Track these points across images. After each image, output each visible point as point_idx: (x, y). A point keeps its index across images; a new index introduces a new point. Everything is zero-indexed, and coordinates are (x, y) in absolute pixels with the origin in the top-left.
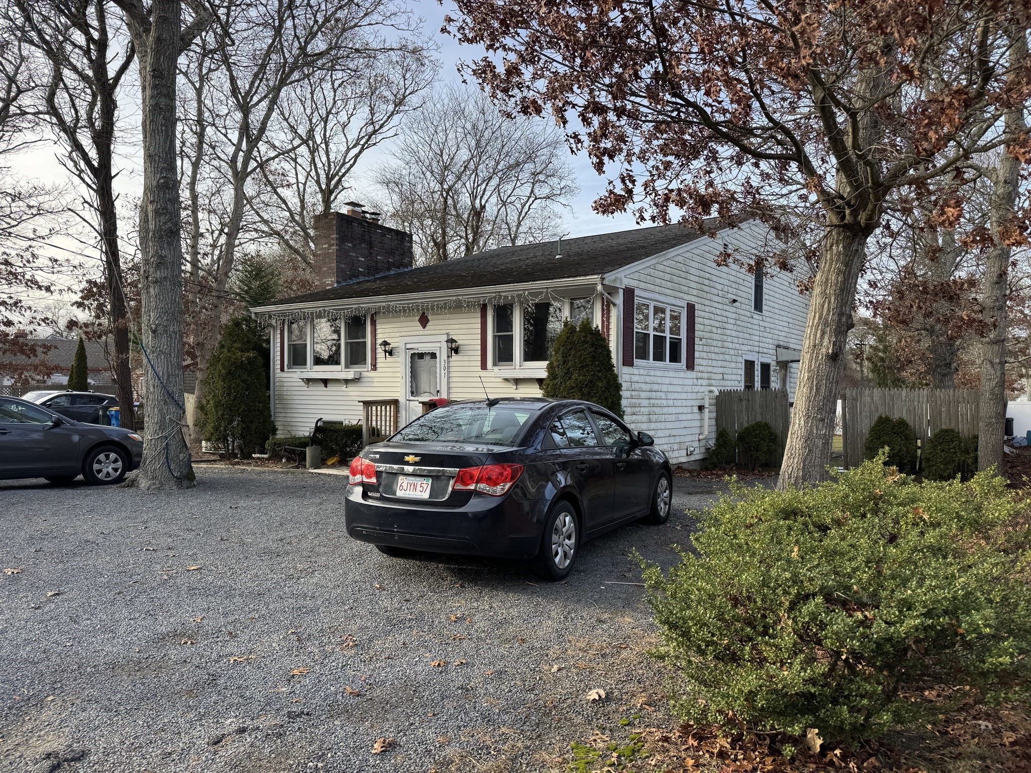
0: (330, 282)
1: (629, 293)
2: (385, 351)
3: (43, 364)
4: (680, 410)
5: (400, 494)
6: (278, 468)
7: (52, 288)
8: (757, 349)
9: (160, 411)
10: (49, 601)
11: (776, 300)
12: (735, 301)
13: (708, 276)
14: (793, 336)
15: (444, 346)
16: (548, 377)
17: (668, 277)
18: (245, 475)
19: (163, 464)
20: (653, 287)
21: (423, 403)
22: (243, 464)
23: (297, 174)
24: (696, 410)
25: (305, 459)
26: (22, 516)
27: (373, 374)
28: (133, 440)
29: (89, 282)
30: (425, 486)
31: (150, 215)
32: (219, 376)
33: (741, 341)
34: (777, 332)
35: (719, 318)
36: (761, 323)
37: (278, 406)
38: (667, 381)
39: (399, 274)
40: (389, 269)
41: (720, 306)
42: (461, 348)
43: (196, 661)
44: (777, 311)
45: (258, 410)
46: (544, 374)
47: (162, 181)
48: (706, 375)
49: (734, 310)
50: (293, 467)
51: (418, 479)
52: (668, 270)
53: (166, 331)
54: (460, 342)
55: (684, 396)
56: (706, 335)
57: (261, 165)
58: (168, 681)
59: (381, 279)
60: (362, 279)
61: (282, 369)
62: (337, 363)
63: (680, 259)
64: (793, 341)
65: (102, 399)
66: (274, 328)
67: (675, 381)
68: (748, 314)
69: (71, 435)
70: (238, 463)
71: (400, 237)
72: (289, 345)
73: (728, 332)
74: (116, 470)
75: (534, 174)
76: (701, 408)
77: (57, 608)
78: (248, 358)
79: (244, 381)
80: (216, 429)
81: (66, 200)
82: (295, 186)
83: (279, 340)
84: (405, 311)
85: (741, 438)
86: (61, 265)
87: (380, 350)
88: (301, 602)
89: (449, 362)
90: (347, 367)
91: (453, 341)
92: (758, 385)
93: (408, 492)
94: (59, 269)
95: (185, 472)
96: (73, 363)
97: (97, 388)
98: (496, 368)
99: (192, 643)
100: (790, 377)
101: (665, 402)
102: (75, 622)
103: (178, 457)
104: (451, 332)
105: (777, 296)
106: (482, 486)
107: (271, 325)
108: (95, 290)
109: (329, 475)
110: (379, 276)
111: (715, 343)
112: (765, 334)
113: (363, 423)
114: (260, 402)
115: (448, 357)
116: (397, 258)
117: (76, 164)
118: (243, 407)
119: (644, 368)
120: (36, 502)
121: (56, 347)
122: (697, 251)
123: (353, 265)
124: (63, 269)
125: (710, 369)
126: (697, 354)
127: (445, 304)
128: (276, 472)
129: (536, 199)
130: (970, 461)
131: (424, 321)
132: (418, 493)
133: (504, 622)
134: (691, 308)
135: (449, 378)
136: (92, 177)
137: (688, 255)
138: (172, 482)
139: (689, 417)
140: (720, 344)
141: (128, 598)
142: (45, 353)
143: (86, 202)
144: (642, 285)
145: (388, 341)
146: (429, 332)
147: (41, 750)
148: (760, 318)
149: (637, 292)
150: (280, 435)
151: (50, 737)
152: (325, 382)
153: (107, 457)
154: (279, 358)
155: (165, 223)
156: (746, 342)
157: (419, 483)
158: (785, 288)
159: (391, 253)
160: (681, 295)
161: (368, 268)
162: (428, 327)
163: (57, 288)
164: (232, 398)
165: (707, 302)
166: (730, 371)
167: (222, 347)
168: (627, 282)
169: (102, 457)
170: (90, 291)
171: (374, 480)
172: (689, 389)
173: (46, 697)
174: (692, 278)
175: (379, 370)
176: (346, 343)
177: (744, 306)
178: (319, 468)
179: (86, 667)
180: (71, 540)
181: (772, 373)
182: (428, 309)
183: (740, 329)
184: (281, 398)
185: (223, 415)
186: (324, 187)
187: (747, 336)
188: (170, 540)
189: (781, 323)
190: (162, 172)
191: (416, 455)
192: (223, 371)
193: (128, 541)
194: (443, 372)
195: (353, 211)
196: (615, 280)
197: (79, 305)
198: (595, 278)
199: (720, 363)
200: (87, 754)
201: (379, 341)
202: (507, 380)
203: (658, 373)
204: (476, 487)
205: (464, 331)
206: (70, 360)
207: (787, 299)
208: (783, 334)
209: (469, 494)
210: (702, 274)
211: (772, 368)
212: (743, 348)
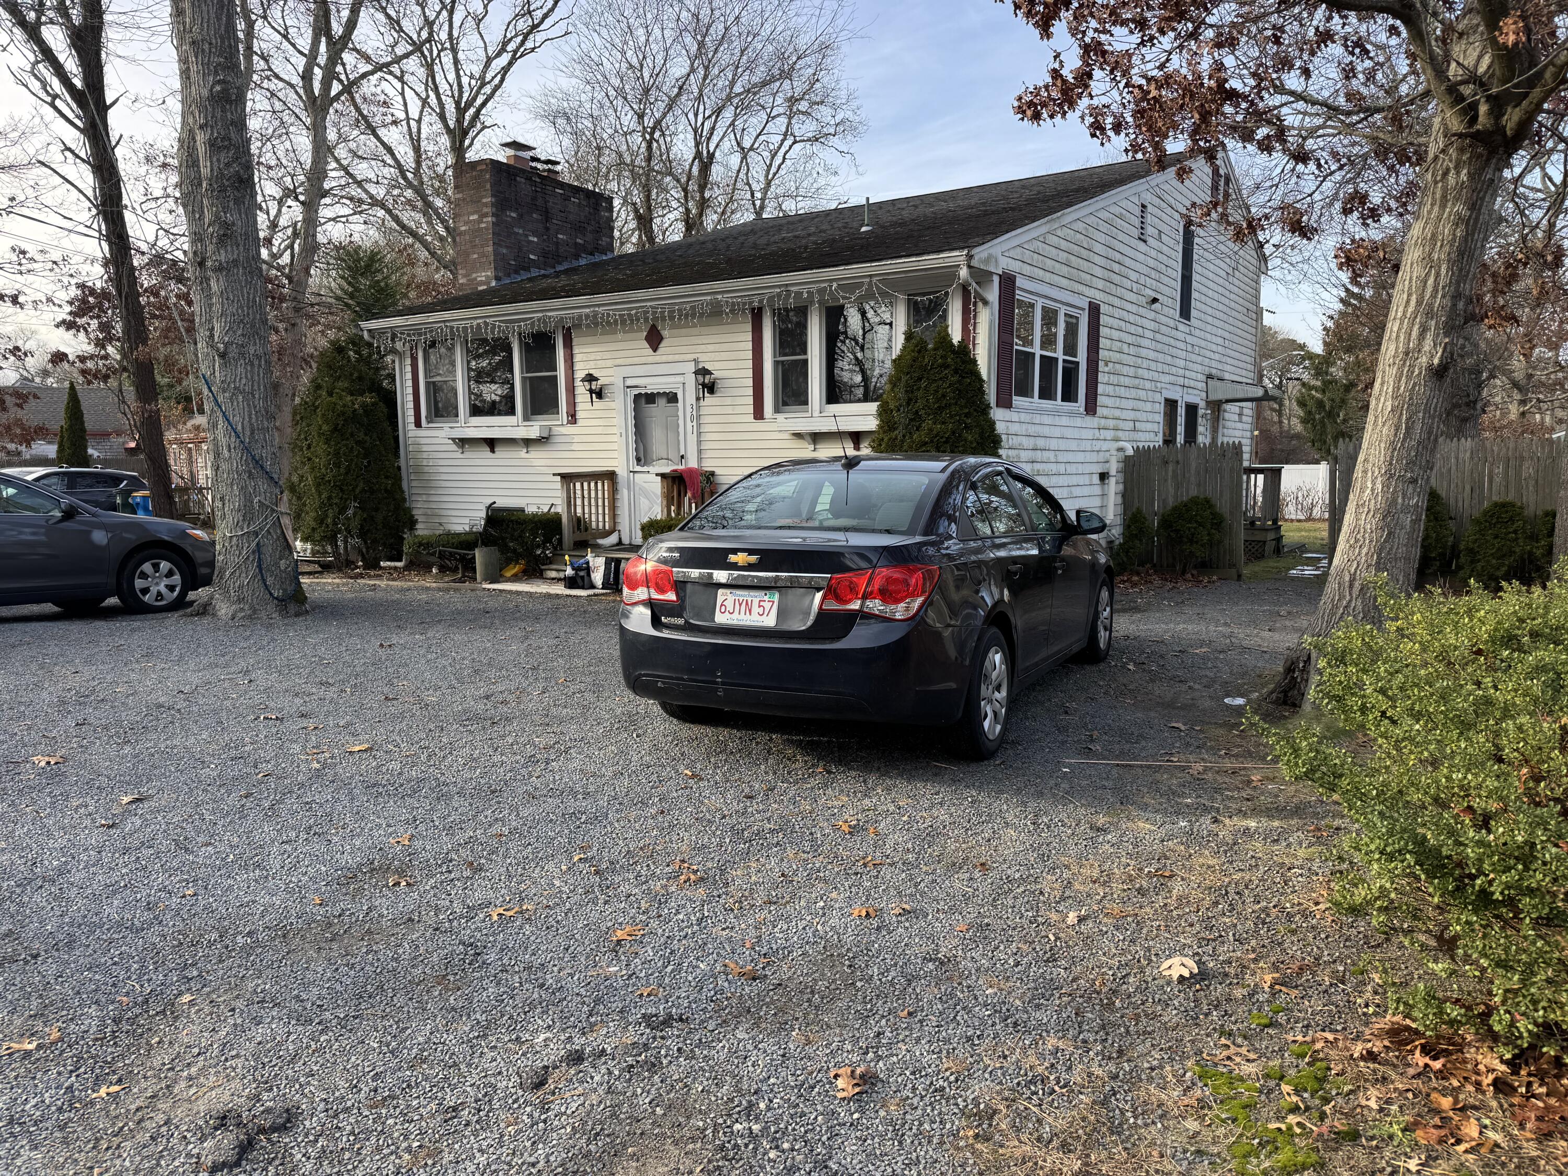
0: (485, 278)
1: (1008, 282)
2: (591, 391)
3: (18, 422)
4: (1074, 480)
5: (721, 618)
6: (429, 583)
7: (21, 299)
8: (1181, 381)
9: (243, 489)
10: (127, 812)
11: (1208, 301)
12: (1155, 300)
13: (1118, 257)
14: (1229, 360)
15: (691, 380)
16: (880, 427)
17: (1063, 256)
18: (380, 595)
19: (254, 577)
20: (1041, 272)
21: (663, 476)
22: (370, 577)
23: (405, 104)
24: (1096, 479)
25: (474, 570)
26: (34, 667)
27: (570, 429)
28: (196, 539)
29: (82, 286)
30: (767, 605)
31: (201, 149)
32: (319, 435)
33: (1160, 367)
34: (1208, 354)
35: (1132, 329)
36: (1189, 339)
37: (414, 484)
38: (1057, 432)
39: (595, 265)
40: (577, 257)
41: (1133, 308)
42: (719, 384)
43: (430, 918)
44: (1210, 319)
45: (386, 491)
46: (871, 424)
47: (218, 88)
48: (1111, 423)
49: (1152, 315)
50: (454, 581)
51: (753, 593)
52: (1064, 245)
53: (242, 355)
54: (717, 374)
55: (1080, 457)
56: (1116, 356)
57: (349, 88)
58: (393, 959)
59: (566, 272)
60: (535, 272)
61: (418, 424)
62: (511, 411)
63: (1080, 226)
64: (1228, 368)
65: (117, 480)
66: (401, 355)
67: (1069, 433)
68: (1172, 323)
69: (89, 532)
70: (361, 576)
71: (592, 200)
72: (428, 384)
73: (1144, 352)
74: (171, 588)
75: (792, 101)
76: (1103, 476)
77: (146, 823)
78: (364, 406)
79: (358, 443)
80: (321, 521)
81: (33, 145)
82: (404, 123)
83: (409, 376)
84: (623, 322)
85: (1167, 523)
86: (32, 259)
87: (582, 390)
88: (572, 805)
89: (699, 408)
90: (526, 418)
91: (704, 372)
92: (1180, 439)
93: (735, 615)
94: (30, 266)
95: (290, 589)
96: (63, 423)
97: (106, 463)
98: (781, 417)
99: (408, 884)
100: (1224, 427)
101: (1053, 468)
102: (187, 850)
103: (277, 565)
104: (702, 357)
105: (1210, 293)
106: (875, 605)
107: (394, 351)
108: (91, 299)
109: (518, 593)
110: (560, 268)
111: (1125, 370)
112: (1194, 357)
113: (560, 509)
114: (387, 477)
115: (698, 399)
116: (589, 237)
117: (44, 84)
118: (361, 485)
119: (1027, 410)
120: (53, 643)
121: (36, 397)
122: (1104, 215)
123: (520, 250)
124: (35, 266)
125: (1117, 413)
126: (1101, 388)
127: (693, 308)
128: (428, 589)
129: (795, 142)
130: (1539, 553)
131: (654, 339)
132: (757, 617)
133: (932, 835)
134: (1094, 310)
135: (699, 434)
136: (74, 106)
137: (1091, 220)
138: (271, 607)
139: (1086, 491)
140: (1131, 371)
141: (267, 804)
142: (20, 406)
143: (69, 149)
144: (1027, 270)
145: (596, 373)
146: (664, 358)
147: (201, 1106)
148: (1187, 329)
149: (1020, 282)
150: (422, 530)
151: (212, 1078)
152: (491, 444)
153: (156, 567)
154: (411, 405)
155: (228, 165)
156: (1167, 369)
157: (756, 601)
158: (1221, 281)
159: (579, 228)
160: (1081, 288)
161: (545, 254)
162: (661, 350)
163: (29, 299)
164: (342, 470)
165: (1117, 302)
166: (1143, 416)
167: (318, 387)
168: (1005, 264)
169: (147, 567)
170: (84, 301)
171: (671, 596)
172: (1087, 445)
173: (177, 996)
174: (1097, 259)
175: (580, 422)
176: (524, 380)
177: (1166, 310)
178: (498, 582)
179: (235, 936)
180: (131, 704)
181: (1200, 420)
182: (663, 319)
183: (1159, 346)
184: (419, 470)
185: (329, 498)
186: (451, 124)
187: (1169, 359)
188: (298, 701)
189: (1215, 339)
190: (216, 73)
191: (751, 552)
192: (325, 427)
193: (228, 703)
194: (689, 424)
195: (516, 156)
196: (987, 260)
197: (69, 325)
198: (956, 257)
199: (1130, 404)
200: (297, 1115)
201: (580, 375)
202: (798, 436)
203: (1047, 420)
204: (862, 605)
205: (724, 356)
206: (58, 420)
207: (1223, 299)
208: (1217, 357)
209: (851, 618)
210: (1111, 254)
211: (1201, 412)
212: (1164, 378)
